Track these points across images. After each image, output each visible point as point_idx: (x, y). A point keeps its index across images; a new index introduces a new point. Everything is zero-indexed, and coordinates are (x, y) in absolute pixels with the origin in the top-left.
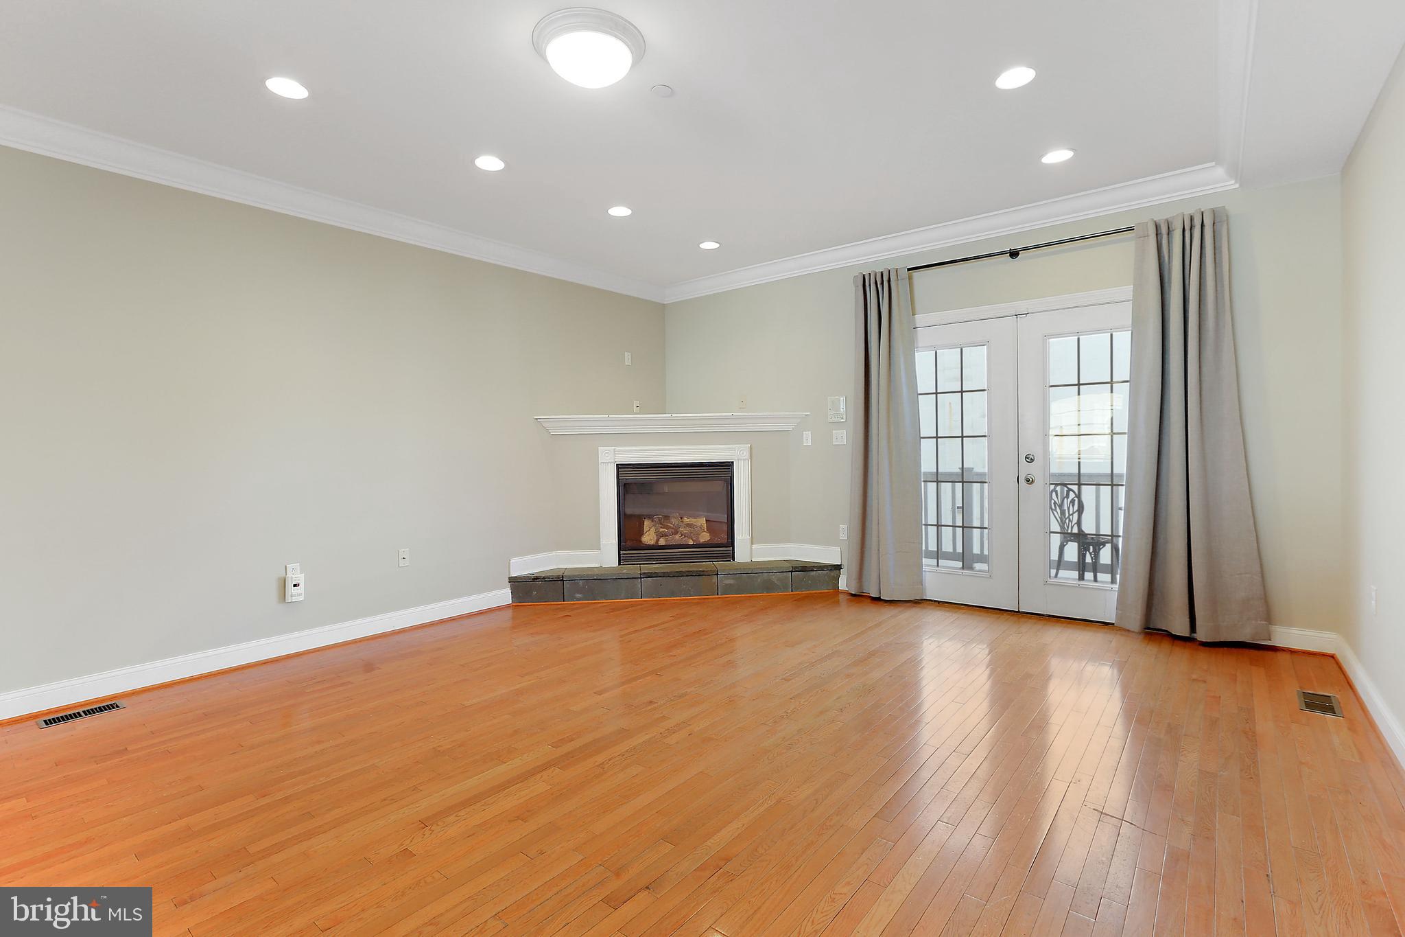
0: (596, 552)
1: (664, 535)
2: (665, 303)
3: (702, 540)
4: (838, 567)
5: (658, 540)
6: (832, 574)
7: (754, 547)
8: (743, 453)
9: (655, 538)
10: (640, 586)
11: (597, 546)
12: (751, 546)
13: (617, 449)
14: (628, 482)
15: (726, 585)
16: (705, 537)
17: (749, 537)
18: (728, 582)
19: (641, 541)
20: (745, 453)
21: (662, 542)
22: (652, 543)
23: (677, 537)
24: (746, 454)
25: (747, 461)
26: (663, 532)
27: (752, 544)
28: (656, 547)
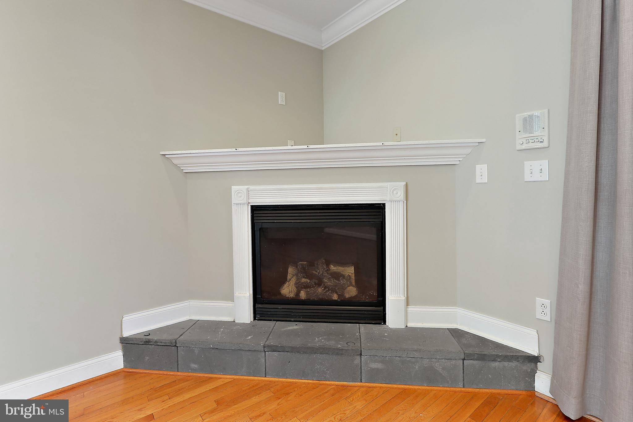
0: (229, 304)
1: (306, 287)
2: (323, 49)
3: (347, 296)
4: (535, 360)
5: (298, 294)
6: (525, 368)
7: (411, 309)
8: (397, 194)
9: (294, 290)
10: (263, 361)
11: (230, 297)
12: (406, 308)
13: (251, 187)
14: (264, 226)
15: (372, 370)
16: (351, 292)
17: (403, 298)
18: (374, 365)
19: (280, 294)
20: (399, 194)
21: (303, 295)
22: (292, 295)
23: (320, 290)
24: (401, 195)
25: (401, 203)
26: (305, 282)
27: (408, 304)
28: (296, 301)
